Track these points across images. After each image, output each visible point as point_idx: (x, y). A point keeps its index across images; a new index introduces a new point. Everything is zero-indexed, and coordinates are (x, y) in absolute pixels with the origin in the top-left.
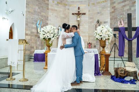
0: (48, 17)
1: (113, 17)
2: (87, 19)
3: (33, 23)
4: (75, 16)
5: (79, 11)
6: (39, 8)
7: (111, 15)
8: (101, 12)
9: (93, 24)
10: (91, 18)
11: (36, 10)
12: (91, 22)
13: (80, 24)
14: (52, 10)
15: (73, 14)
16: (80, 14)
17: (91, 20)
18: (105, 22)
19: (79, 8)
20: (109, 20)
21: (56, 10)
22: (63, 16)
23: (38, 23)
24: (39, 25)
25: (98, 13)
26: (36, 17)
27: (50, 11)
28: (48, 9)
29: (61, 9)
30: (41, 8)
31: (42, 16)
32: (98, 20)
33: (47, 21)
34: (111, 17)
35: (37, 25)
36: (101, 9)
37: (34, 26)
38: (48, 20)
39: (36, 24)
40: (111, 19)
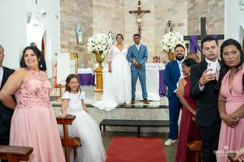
0: (92, 19)
1: (192, 16)
2: (153, 19)
3: (71, 29)
4: (134, 16)
5: (139, 8)
6: (79, 5)
7: (188, 14)
8: (174, 9)
9: (161, 27)
10: (158, 19)
11: (75, 9)
12: (159, 25)
13: (142, 28)
15: (130, 12)
16: (142, 12)
17: (159, 21)
18: (180, 25)
19: (139, 2)
20: (185, 21)
21: (104, 7)
22: (116, 16)
23: (79, 29)
24: (79, 31)
25: (169, 10)
26: (75, 19)
27: (94, 9)
28: (92, 6)
29: (113, 6)
30: (82, 5)
31: (83, 17)
32: (169, 21)
33: (91, 25)
34: (189, 17)
35: (78, 32)
36: (173, 4)
37: (73, 33)
38: (92, 23)
39: (76, 31)
40: (189, 20)
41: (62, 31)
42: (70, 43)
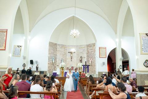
0: (57, 55)
1: (88, 55)
2: (76, 55)
3: (51, 58)
4: (70, 53)
6: (53, 51)
8: (83, 52)
9: (79, 58)
10: (78, 55)
12: (78, 57)
14: (58, 51)
17: (78, 56)
18: (84, 58)
20: (86, 57)
21: (61, 51)
22: (64, 53)
25: (81, 53)
26: (52, 55)
28: (57, 50)
29: (63, 50)
31: (54, 55)
32: (81, 56)
33: (56, 57)
37: (51, 60)
41: (49, 59)
42: (50, 63)
